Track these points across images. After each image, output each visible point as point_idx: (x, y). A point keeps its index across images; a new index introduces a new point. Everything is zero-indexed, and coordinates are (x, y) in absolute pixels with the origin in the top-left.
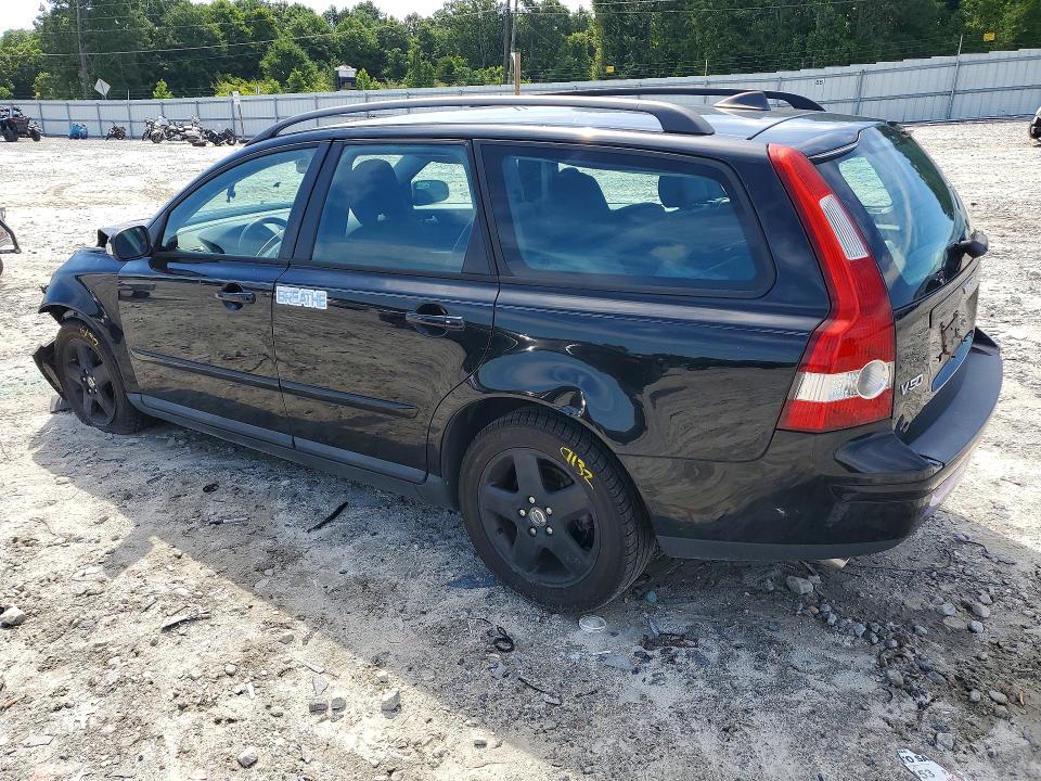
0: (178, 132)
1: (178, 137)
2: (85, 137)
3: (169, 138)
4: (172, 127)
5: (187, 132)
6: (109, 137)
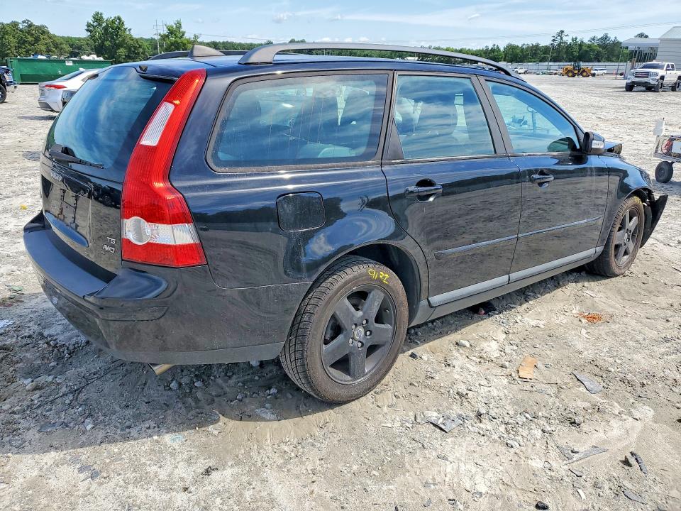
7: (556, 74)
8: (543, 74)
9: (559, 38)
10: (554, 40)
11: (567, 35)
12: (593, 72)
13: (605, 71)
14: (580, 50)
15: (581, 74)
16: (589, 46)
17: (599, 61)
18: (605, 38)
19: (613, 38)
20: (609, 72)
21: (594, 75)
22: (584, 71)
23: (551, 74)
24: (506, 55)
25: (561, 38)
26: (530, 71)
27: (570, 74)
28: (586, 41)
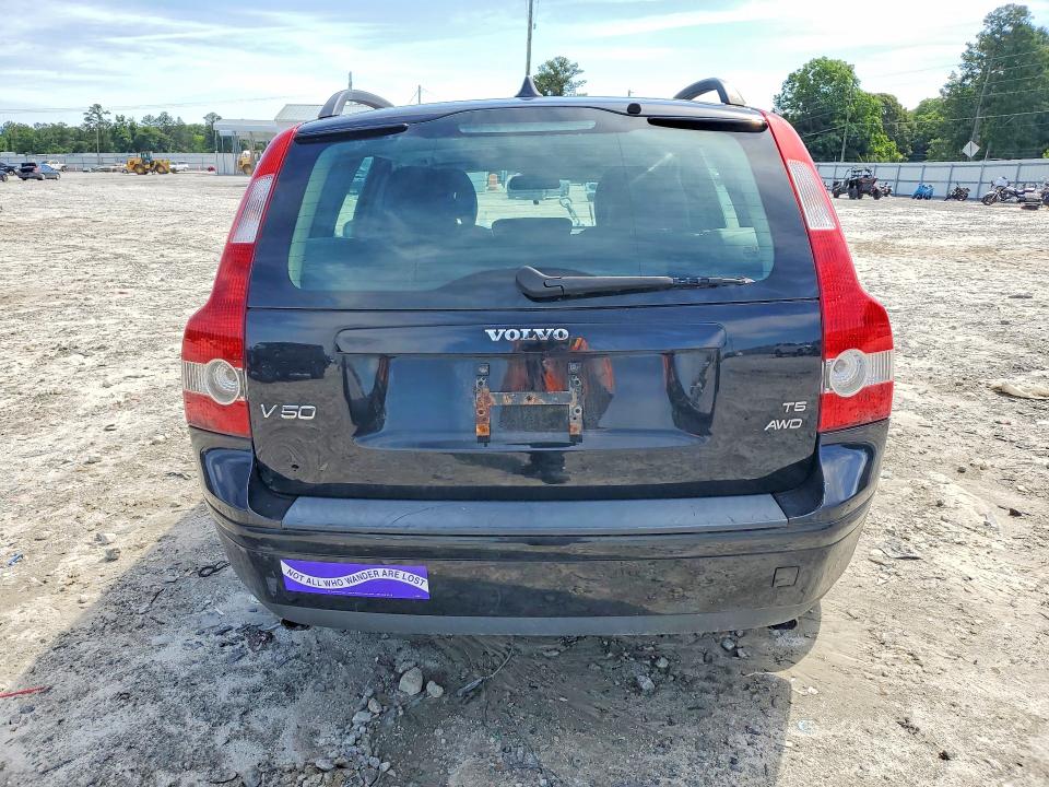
0: (1016, 194)
1: (1015, 199)
2: (928, 197)
3: (1004, 199)
4: (1012, 189)
5: (1027, 195)
6: (948, 197)
7: (114, 171)
8: (94, 170)
9: (95, 115)
10: (88, 119)
11: (107, 113)
12: (172, 166)
13: (187, 166)
14: (133, 135)
15: (156, 169)
16: (146, 130)
17: (165, 151)
18: (164, 118)
19: (175, 119)
20: (194, 166)
21: (174, 171)
22: (158, 165)
23: (107, 170)
24: (9, 141)
25: (100, 117)
26: (70, 166)
27: (140, 170)
28: (138, 121)
